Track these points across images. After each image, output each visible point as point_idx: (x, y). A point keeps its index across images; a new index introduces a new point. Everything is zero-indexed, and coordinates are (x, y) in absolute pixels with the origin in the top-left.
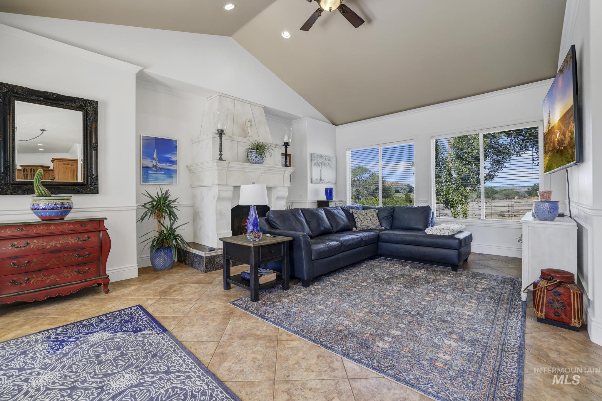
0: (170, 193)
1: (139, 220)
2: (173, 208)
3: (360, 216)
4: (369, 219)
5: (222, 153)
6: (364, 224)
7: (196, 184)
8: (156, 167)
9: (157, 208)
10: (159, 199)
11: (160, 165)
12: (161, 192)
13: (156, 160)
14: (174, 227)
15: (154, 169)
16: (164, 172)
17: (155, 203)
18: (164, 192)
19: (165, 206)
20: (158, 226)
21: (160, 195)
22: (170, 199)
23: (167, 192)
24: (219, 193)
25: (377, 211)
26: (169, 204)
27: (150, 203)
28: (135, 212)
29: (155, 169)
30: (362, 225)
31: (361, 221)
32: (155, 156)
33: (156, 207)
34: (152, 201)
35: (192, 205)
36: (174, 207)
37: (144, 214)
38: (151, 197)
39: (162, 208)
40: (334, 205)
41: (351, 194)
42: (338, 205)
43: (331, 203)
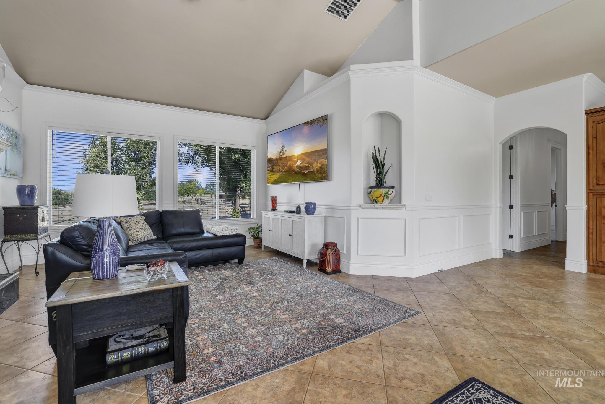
3: (133, 225)
4: (143, 228)
6: (140, 234)
25: (144, 218)
30: (139, 236)
31: (137, 231)
40: (42, 214)
41: (52, 196)
42: (45, 213)
43: (39, 211)
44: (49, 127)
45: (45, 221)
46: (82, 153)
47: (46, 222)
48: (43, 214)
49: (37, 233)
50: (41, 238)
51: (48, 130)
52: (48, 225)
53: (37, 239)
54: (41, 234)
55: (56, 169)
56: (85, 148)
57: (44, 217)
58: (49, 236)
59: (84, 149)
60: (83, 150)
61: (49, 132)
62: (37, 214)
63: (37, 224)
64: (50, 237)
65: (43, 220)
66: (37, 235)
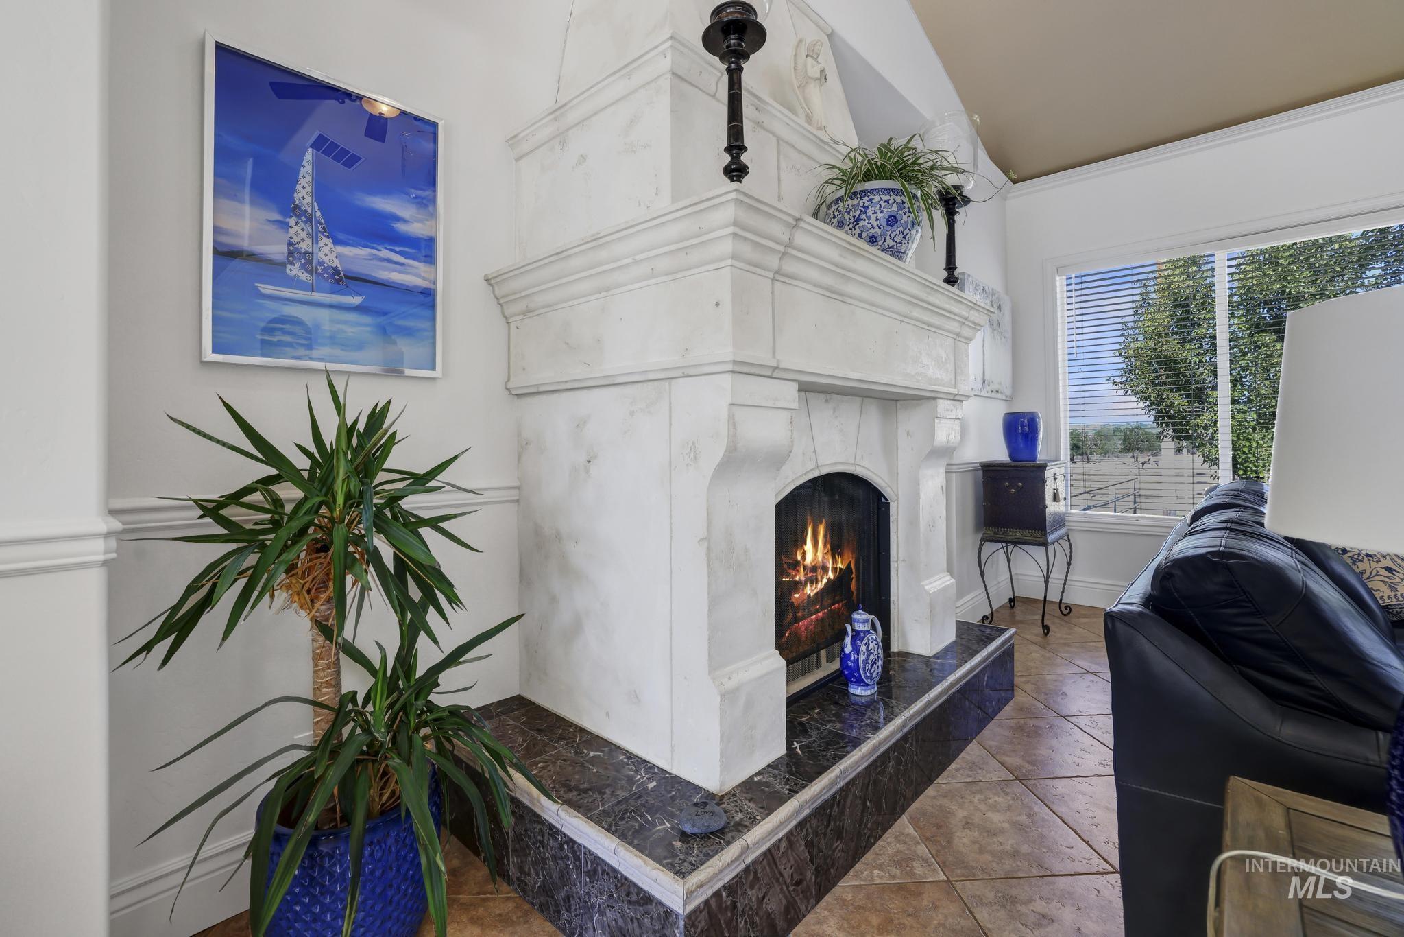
0: (397, 423)
1: (147, 648)
2: (425, 532)
5: (745, 158)
7: (543, 376)
8: (308, 260)
9: (303, 532)
10: (323, 459)
11: (329, 253)
12: (339, 408)
13: (309, 220)
14: (427, 655)
15: (295, 270)
16: (357, 300)
17: (289, 493)
18: (358, 409)
19: (367, 517)
20: (316, 658)
21: (329, 436)
22: (397, 459)
23: (377, 418)
24: (732, 422)
26: (394, 499)
27: (256, 497)
28: (93, 585)
29: (304, 276)
32: (304, 193)
33: (296, 525)
34: (267, 481)
35: (514, 495)
36: (434, 523)
37: (191, 589)
38: (269, 453)
39: (339, 533)
40: (1053, 481)
41: (1069, 439)
42: (1060, 478)
43: (1048, 474)
44: (1059, 270)
45: (1059, 501)
46: (1119, 333)
47: (1062, 502)
48: (1055, 483)
49: (1045, 531)
50: (1053, 543)
51: (1058, 278)
52: (1064, 510)
53: (1045, 544)
54: (1053, 531)
55: (1077, 369)
56: (1123, 321)
57: (1057, 490)
58: (1068, 537)
59: (1123, 323)
60: (1120, 327)
61: (1060, 282)
62: (1044, 482)
63: (1045, 507)
64: (1069, 540)
65: (1056, 498)
66: (1045, 535)
